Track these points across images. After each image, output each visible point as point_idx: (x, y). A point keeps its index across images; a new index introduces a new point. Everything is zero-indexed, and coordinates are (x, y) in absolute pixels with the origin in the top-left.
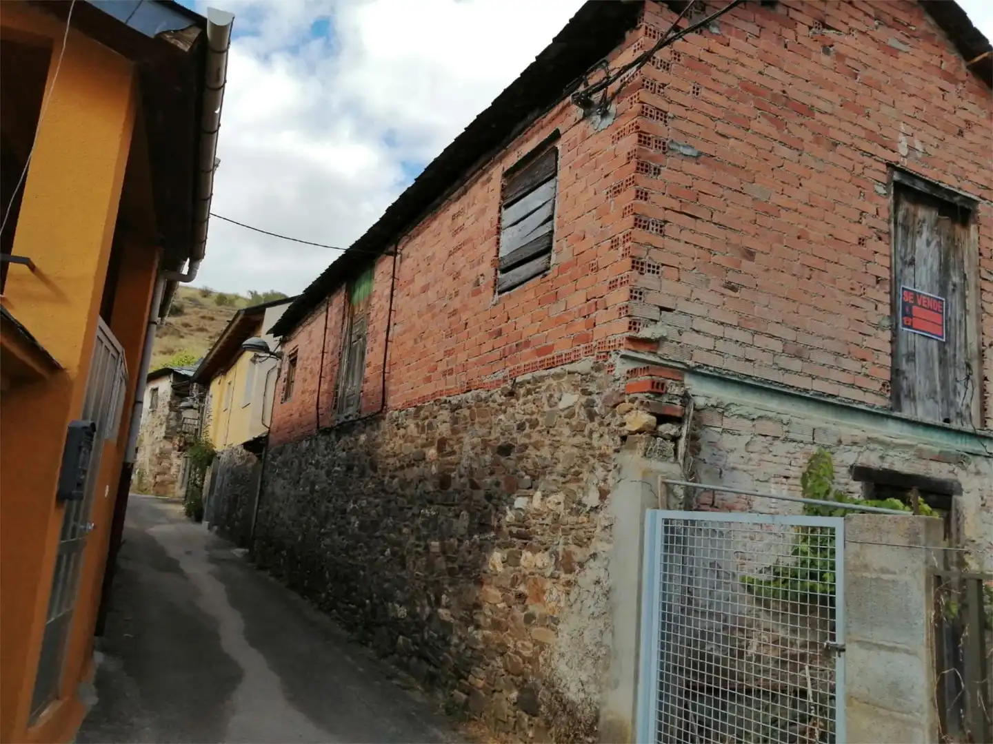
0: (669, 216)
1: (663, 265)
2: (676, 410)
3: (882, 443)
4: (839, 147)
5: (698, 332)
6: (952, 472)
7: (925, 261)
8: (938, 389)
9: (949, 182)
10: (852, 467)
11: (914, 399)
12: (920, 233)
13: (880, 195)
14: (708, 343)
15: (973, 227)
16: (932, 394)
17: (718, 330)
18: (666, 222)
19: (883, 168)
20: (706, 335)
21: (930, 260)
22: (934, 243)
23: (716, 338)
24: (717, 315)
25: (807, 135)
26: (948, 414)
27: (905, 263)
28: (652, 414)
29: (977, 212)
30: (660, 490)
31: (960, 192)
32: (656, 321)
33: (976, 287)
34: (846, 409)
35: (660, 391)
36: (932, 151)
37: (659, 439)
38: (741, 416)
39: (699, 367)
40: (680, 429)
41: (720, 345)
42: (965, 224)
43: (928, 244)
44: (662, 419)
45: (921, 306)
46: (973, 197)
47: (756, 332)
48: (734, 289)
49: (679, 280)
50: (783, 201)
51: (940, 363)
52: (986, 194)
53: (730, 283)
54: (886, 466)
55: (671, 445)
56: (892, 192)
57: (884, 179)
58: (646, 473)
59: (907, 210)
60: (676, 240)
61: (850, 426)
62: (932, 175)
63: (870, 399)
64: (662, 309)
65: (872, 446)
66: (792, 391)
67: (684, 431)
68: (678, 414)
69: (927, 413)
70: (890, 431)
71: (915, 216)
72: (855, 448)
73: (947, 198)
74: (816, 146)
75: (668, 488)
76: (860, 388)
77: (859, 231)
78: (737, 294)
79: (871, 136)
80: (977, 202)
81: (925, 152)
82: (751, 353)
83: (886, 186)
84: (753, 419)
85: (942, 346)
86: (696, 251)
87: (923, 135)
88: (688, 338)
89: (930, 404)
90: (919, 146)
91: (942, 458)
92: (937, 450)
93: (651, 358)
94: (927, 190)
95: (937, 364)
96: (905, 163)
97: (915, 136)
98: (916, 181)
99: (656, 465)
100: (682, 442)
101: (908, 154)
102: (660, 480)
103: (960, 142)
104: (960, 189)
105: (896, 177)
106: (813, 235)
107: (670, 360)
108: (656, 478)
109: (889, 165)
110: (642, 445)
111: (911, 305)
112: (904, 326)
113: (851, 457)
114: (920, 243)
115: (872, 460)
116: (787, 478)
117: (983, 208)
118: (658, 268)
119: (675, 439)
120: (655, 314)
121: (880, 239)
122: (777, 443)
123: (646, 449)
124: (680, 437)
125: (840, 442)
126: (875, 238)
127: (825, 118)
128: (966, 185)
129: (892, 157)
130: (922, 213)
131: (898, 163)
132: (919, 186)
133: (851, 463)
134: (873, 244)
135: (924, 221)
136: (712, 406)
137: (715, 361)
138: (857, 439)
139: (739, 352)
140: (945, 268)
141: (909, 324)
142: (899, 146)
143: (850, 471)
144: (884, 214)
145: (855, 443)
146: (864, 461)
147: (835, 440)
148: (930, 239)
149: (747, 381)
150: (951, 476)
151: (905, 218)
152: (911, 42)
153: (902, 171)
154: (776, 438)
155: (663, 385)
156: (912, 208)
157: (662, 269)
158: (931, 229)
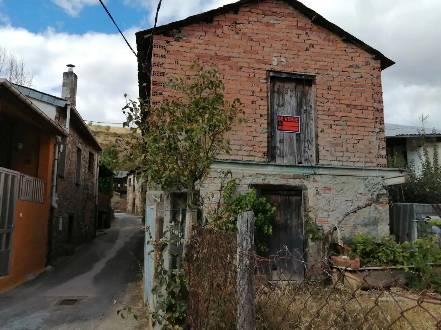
3: (263, 175)
4: (242, 69)
6: (301, 182)
7: (290, 104)
8: (296, 151)
9: (299, 71)
11: (283, 157)
12: (287, 93)
13: (263, 83)
15: (313, 86)
16: (292, 154)
19: (265, 72)
21: (292, 103)
22: (294, 96)
25: (227, 67)
26: (301, 160)
27: (279, 106)
29: (315, 80)
30: (153, 200)
31: (306, 74)
33: (314, 109)
34: (247, 164)
36: (291, 60)
37: (155, 184)
42: (310, 86)
43: (291, 96)
45: (287, 121)
46: (314, 74)
51: (297, 141)
52: (320, 72)
54: (266, 182)
56: (270, 81)
57: (265, 76)
59: (279, 86)
61: (248, 170)
62: (290, 70)
63: (257, 159)
65: (258, 176)
66: (221, 161)
69: (290, 161)
70: (269, 170)
71: (284, 87)
72: (251, 178)
73: (299, 77)
74: (231, 71)
76: (253, 156)
77: (252, 98)
79: (258, 61)
80: (315, 76)
81: (287, 61)
83: (267, 79)
85: (298, 135)
87: (287, 55)
89: (291, 158)
90: (284, 60)
91: (294, 177)
92: (293, 174)
94: (288, 76)
95: (295, 142)
96: (276, 68)
97: (282, 56)
98: (282, 74)
99: (153, 192)
101: (278, 64)
103: (307, 53)
104: (306, 72)
105: (272, 74)
108: (151, 196)
109: (267, 71)
111: (281, 122)
112: (278, 130)
113: (249, 181)
114: (287, 97)
115: (259, 181)
117: (318, 78)
121: (263, 100)
122: (216, 179)
125: (244, 176)
126: (260, 99)
127: (235, 59)
128: (309, 70)
129: (268, 67)
130: (287, 85)
131: (272, 69)
132: (284, 76)
133: (249, 183)
134: (259, 102)
135: (289, 88)
138: (251, 174)
140: (300, 105)
141: (281, 129)
142: (273, 62)
143: (249, 186)
144: (265, 89)
145: (251, 176)
146: (255, 182)
147: (241, 176)
148: (292, 94)
150: (301, 183)
151: (278, 89)
152: (283, 18)
153: (275, 72)
154: (215, 178)
156: (282, 84)
158: (292, 90)
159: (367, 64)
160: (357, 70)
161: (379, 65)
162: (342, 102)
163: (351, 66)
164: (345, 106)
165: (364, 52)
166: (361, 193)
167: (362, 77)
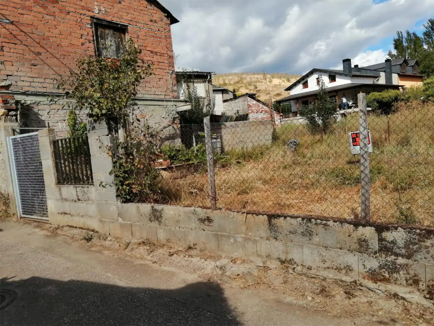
0: (4, 44)
1: (5, 61)
2: (13, 107)
4: (70, 14)
5: (23, 81)
9: (116, 20)
10: (88, 114)
12: (107, 38)
13: (89, 28)
14: (28, 84)
15: (127, 34)
17: (31, 80)
18: (3, 47)
19: (90, 18)
20: (27, 81)
22: (113, 41)
23: (31, 82)
24: (29, 75)
25: (56, 10)
28: (5, 109)
29: (128, 29)
30: (11, 131)
31: (121, 23)
32: (6, 80)
35: (6, 102)
36: (109, 10)
37: (9, 117)
38: (44, 105)
39: (26, 92)
40: (17, 113)
41: (32, 84)
42: (124, 34)
44: (9, 110)
46: (127, 24)
47: (46, 78)
48: (35, 66)
49: (13, 65)
50: (50, 34)
52: (131, 23)
53: (33, 64)
55: (14, 118)
56: (94, 26)
57: (90, 22)
58: (5, 127)
59: (101, 31)
60: (9, 52)
62: (109, 19)
64: (8, 75)
67: (18, 113)
68: (15, 108)
71: (105, 33)
73: (116, 26)
74: (61, 14)
75: (14, 131)
77: (82, 41)
78: (37, 67)
79: (83, 8)
80: (128, 26)
81: (106, 11)
82: (45, 85)
83: (91, 25)
84: (49, 105)
86: (18, 55)
87: (105, 5)
88: (20, 83)
90: (103, 9)
93: (7, 91)
94: (108, 24)
96: (97, 16)
97: (101, 6)
98: (103, 21)
99: (9, 124)
100: (18, 116)
101: (99, 13)
102: (10, 128)
103: (119, 5)
104: (120, 22)
105: (95, 21)
106: (63, 44)
107: (14, 91)
108: (9, 128)
109: (91, 17)
110: (4, 119)
114: (108, 41)
116: (65, 120)
117: (130, 28)
118: (3, 62)
119: (16, 115)
120: (6, 78)
121: (90, 42)
122: (60, 111)
123: (5, 120)
124: (17, 115)
126: (88, 42)
127: (62, 3)
128: (123, 20)
129: (91, 14)
130: (107, 31)
131: (95, 16)
132: (104, 23)
133: (87, 113)
134: (87, 44)
135: (109, 34)
136: (33, 103)
137: (32, 89)
139: (40, 85)
140: (118, 49)
142: (95, 10)
143: (87, 115)
144: (90, 33)
148: (112, 40)
149: (45, 94)
151: (101, 34)
153: (97, 19)
154: (58, 109)
155: (7, 101)
156: (103, 30)
157: (5, 62)
158: (111, 36)
159: (162, 20)
160: (155, 24)
161: (169, 22)
162: (148, 49)
163: (151, 21)
164: (149, 52)
165: (159, 10)
166: (164, 118)
167: (159, 30)
